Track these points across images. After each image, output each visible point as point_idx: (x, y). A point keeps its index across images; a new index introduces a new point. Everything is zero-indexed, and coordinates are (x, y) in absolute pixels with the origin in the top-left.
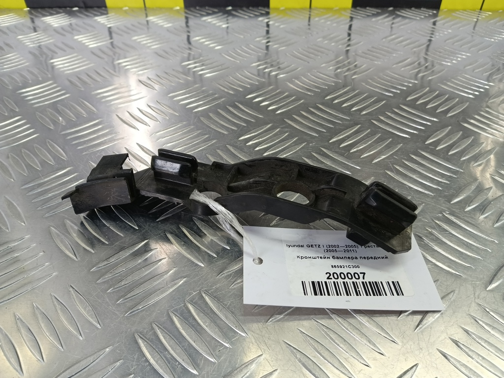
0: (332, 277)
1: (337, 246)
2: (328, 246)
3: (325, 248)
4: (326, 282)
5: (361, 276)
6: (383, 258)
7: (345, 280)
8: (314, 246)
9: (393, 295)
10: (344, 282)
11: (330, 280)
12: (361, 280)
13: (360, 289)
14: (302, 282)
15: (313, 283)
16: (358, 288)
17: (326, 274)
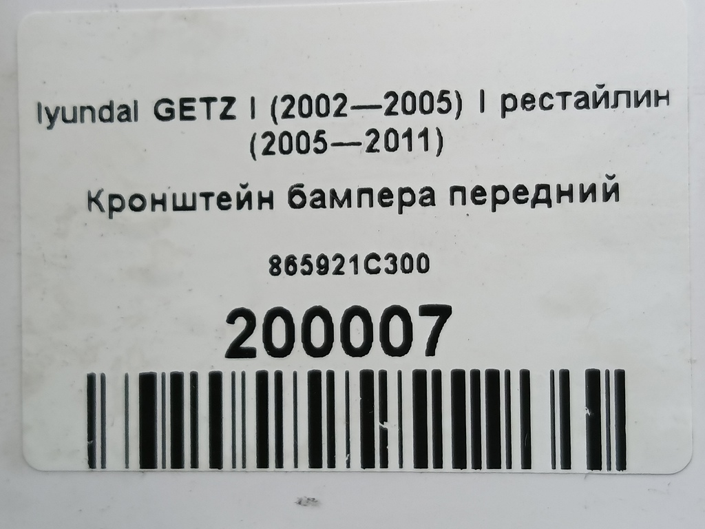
0: (255, 340)
1: (334, 105)
2: (281, 107)
3: (264, 122)
4: (216, 379)
5: (423, 326)
6: (588, 193)
7: (323, 365)
8: (200, 108)
9: (567, 464)
10: (314, 377)
11: (240, 365)
12: (416, 359)
13: (392, 426)
14: (91, 379)
15: (147, 382)
16: (384, 418)
17: (231, 319)
